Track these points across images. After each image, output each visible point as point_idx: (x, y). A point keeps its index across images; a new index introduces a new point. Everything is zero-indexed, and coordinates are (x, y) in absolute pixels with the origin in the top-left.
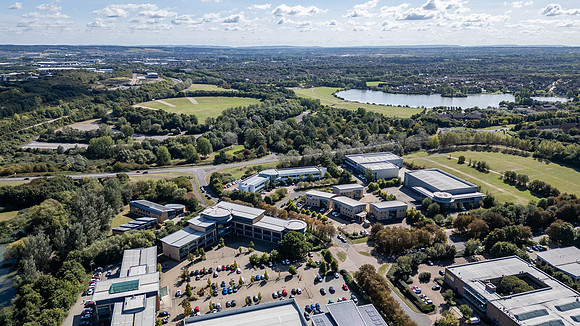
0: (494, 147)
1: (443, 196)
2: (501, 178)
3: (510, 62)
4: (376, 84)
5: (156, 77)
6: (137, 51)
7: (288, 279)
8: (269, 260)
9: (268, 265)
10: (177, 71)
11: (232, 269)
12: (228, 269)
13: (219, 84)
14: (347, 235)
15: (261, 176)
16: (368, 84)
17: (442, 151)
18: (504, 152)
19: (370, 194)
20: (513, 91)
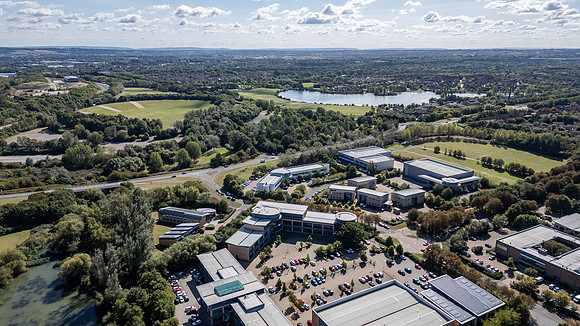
0: (455, 137)
1: (451, 181)
2: (478, 163)
3: (413, 63)
4: (312, 85)
5: (76, 81)
6: (26, 52)
7: (363, 265)
8: (335, 252)
9: (336, 256)
10: (96, 74)
11: (306, 262)
12: (301, 263)
13: (154, 87)
14: (387, 223)
15: (273, 175)
16: (305, 85)
17: (414, 144)
18: (465, 141)
19: (380, 185)
20: (432, 89)
